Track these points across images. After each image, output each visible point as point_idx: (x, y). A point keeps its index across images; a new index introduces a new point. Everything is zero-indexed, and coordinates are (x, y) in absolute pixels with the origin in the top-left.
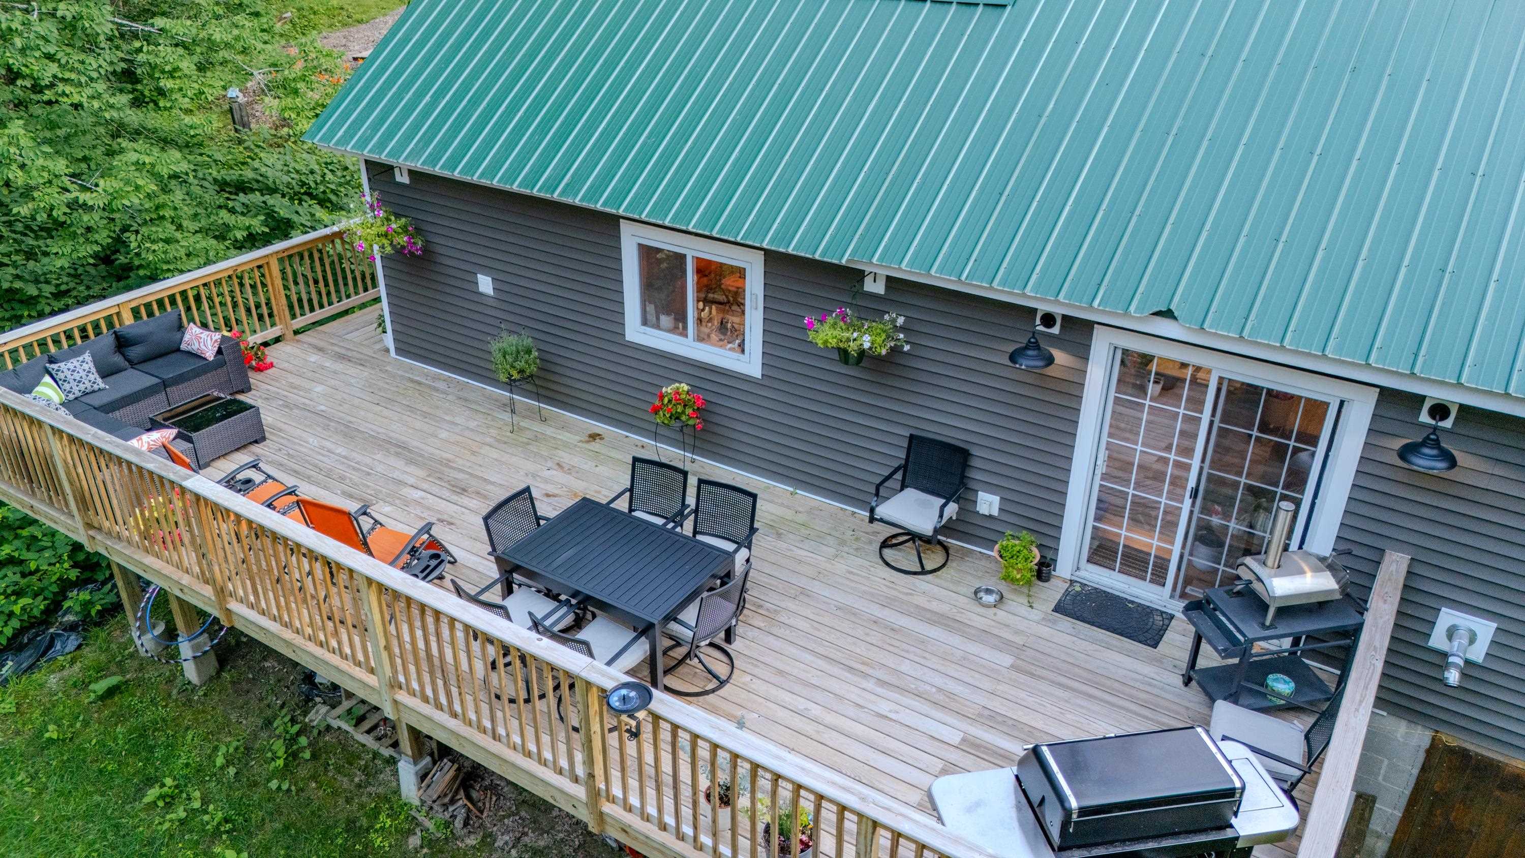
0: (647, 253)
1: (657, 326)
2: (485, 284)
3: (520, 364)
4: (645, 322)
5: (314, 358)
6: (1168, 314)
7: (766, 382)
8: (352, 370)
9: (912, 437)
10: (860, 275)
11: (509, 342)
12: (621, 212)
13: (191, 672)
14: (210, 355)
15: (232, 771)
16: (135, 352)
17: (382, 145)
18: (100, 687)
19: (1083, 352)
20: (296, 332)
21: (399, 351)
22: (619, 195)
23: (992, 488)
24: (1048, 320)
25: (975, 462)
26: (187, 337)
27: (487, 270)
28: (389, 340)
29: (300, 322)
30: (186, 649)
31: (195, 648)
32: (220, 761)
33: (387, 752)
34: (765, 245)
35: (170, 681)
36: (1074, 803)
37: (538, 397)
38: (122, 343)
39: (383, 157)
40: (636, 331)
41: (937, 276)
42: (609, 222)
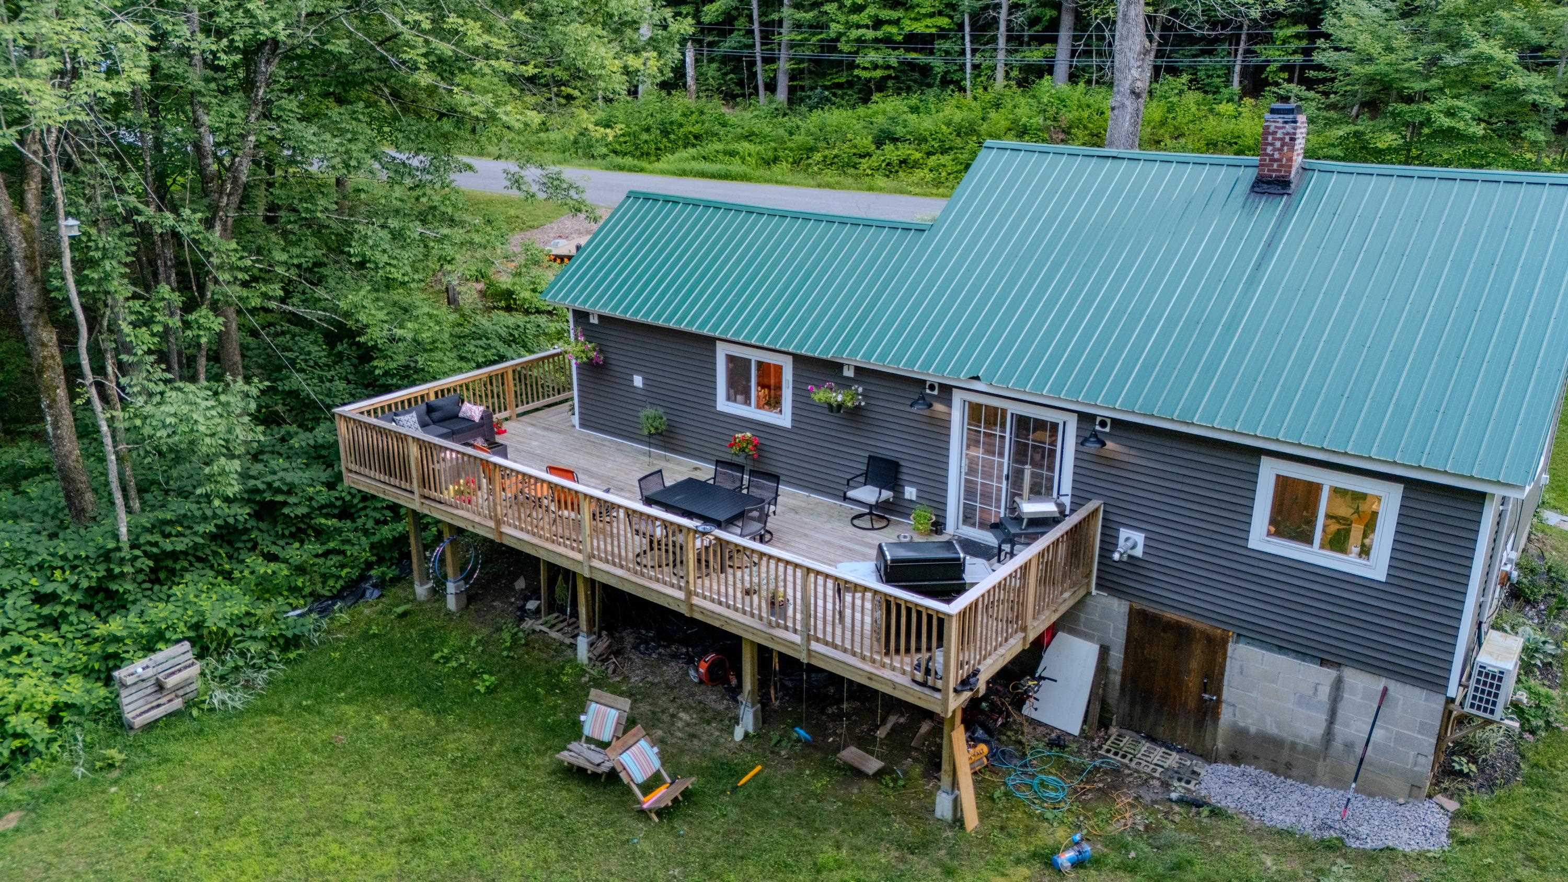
0: (731, 359)
1: (735, 401)
2: (638, 381)
3: (656, 424)
4: (728, 399)
5: (530, 429)
6: (977, 378)
7: (796, 431)
8: (553, 436)
9: (870, 457)
10: (840, 366)
11: (650, 411)
12: (717, 334)
13: (451, 603)
14: (477, 419)
15: (480, 649)
16: (436, 415)
17: (585, 301)
18: (400, 610)
19: (949, 403)
20: (519, 415)
21: (582, 425)
22: (716, 326)
23: (912, 483)
24: (932, 387)
25: (904, 470)
26: (464, 409)
27: (639, 372)
28: (576, 420)
29: (521, 409)
30: (451, 588)
31: (457, 588)
32: (473, 643)
33: (568, 641)
34: (791, 350)
35: (439, 610)
36: (889, 558)
37: (665, 448)
38: (430, 409)
39: (586, 307)
40: (723, 405)
41: (874, 363)
42: (710, 342)
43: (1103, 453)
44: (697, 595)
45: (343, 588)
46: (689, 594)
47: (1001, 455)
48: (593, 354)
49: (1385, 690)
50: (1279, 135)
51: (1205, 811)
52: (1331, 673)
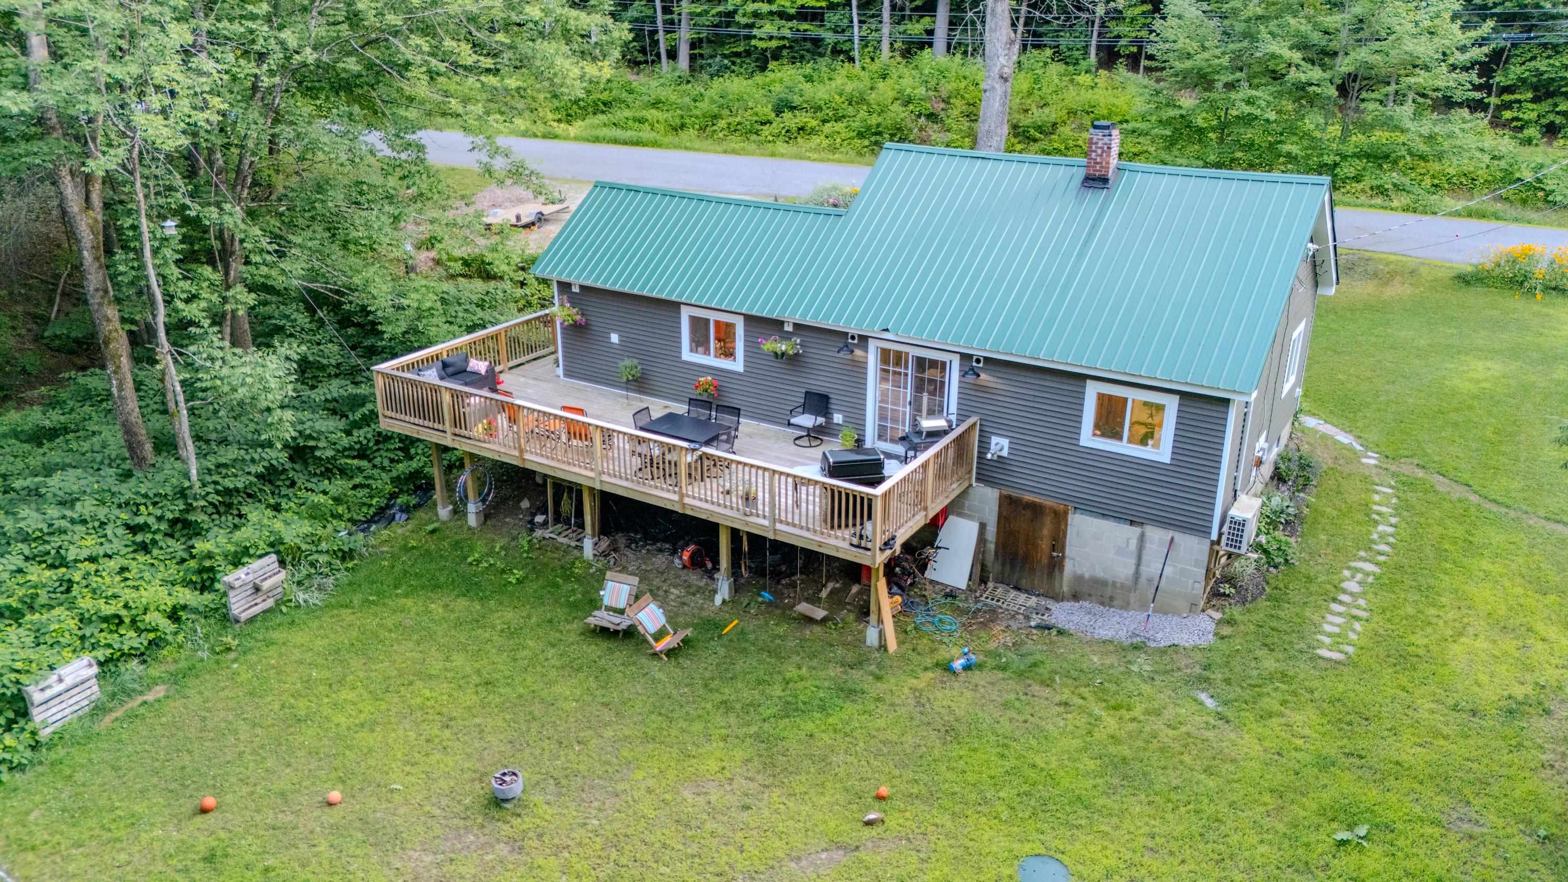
0: (694, 321)
1: (697, 352)
2: (615, 338)
3: (633, 372)
4: (691, 351)
5: (522, 379)
6: (887, 330)
7: (747, 374)
8: (544, 385)
9: (807, 393)
10: (782, 323)
11: (628, 362)
12: (683, 300)
13: (472, 520)
14: (483, 372)
15: (503, 553)
16: (450, 370)
18: (430, 527)
19: (866, 349)
20: (511, 368)
21: (566, 375)
22: (681, 294)
23: (839, 411)
24: (853, 338)
25: (832, 401)
26: (471, 364)
27: (615, 331)
28: (560, 371)
29: (511, 364)
30: (472, 508)
31: (477, 508)
32: (497, 549)
33: (573, 544)
34: (743, 311)
35: (461, 527)
36: (831, 460)
37: (641, 392)
38: (445, 365)
39: (571, 280)
40: (687, 355)
41: (809, 321)
42: (675, 306)
43: (978, 382)
44: (688, 496)
45: (375, 514)
46: (682, 496)
47: (906, 388)
48: (578, 317)
49: (1172, 539)
50: (1100, 145)
51: (1054, 632)
52: (1137, 530)
